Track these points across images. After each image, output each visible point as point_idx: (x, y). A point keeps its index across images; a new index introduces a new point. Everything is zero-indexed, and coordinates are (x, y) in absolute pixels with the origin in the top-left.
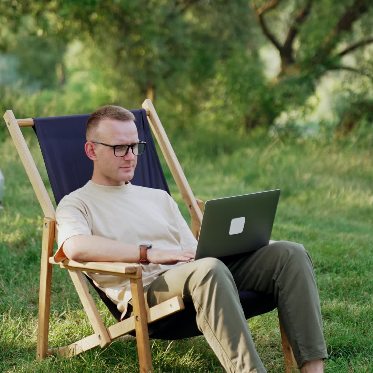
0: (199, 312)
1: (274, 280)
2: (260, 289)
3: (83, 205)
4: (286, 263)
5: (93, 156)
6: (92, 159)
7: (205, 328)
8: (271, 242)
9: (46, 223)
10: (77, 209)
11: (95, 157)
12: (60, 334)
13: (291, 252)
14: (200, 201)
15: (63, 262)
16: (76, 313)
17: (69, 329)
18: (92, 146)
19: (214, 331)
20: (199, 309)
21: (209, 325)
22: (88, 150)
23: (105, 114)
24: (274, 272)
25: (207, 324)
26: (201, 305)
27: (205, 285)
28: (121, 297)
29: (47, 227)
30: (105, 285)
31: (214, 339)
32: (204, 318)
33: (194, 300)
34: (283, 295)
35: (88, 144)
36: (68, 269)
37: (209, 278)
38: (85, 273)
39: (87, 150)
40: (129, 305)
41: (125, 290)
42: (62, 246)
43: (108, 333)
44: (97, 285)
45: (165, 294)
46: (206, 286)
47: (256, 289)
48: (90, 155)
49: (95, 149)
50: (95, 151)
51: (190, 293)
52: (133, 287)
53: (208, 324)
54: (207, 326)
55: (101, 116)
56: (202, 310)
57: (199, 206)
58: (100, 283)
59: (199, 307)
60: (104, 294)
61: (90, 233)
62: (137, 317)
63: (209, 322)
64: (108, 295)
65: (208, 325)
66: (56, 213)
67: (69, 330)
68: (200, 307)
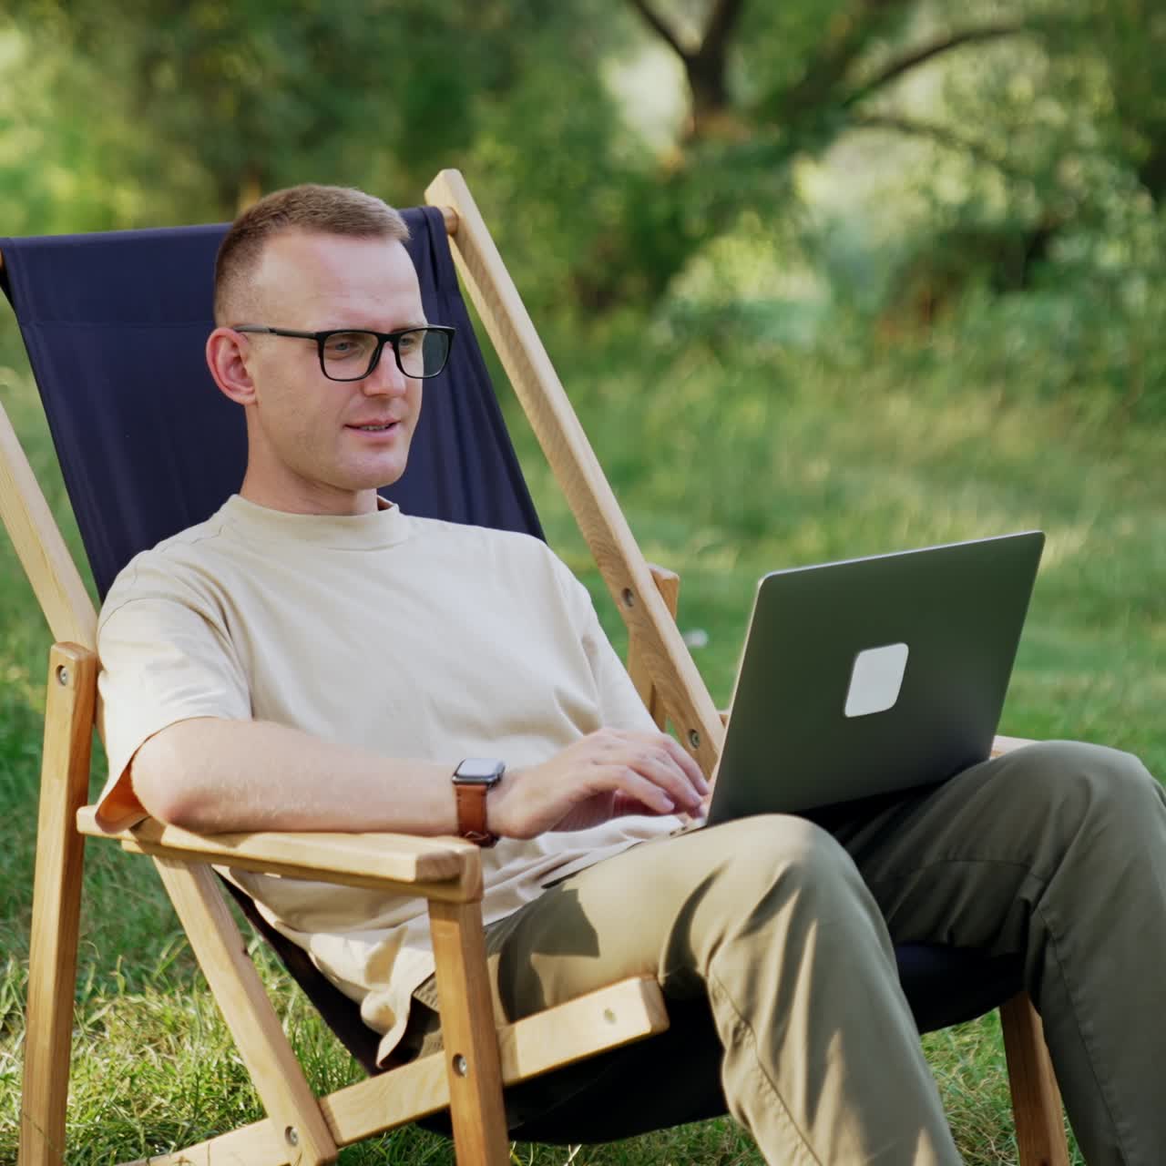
0: (737, 1045)
1: (1027, 903)
2: (963, 939)
3: (212, 593)
4: (1078, 836)
5: (239, 387)
6: (236, 397)
7: (761, 1111)
8: (1003, 745)
9: (61, 668)
10: (189, 611)
11: (251, 389)
12: (97, 1102)
13: (1100, 786)
14: (668, 574)
15: (135, 829)
16: (146, 1007)
17: (133, 1078)
18: (234, 346)
19: (802, 1127)
20: (736, 1031)
21: (782, 1102)
22: (220, 360)
23: (284, 213)
24: (1025, 867)
25: (773, 1094)
26: (747, 1017)
27: (763, 933)
28: (379, 969)
29: (63, 683)
30: (307, 921)
31: (802, 1159)
32: (760, 1071)
33: (717, 994)
34: (1063, 963)
35: (218, 338)
36: (157, 856)
37: (782, 904)
38: (225, 871)
39: (214, 361)
40: (416, 1005)
41: (395, 944)
42: (129, 767)
43: (325, 1119)
44: (271, 919)
45: (582, 966)
46: (770, 937)
47: (944, 938)
48: (227, 382)
49: (247, 358)
50: (250, 367)
51: (693, 962)
52: (441, 935)
53: (779, 1096)
54: (772, 1104)
55: (270, 222)
56: (751, 1038)
57: (663, 596)
58: (287, 915)
59: (739, 1023)
60: (303, 954)
61: (243, 710)
62: (457, 1058)
63: (782, 1086)
64: (317, 959)
65: (778, 1102)
66: (100, 625)
67: (132, 1082)
68: (743, 1025)
